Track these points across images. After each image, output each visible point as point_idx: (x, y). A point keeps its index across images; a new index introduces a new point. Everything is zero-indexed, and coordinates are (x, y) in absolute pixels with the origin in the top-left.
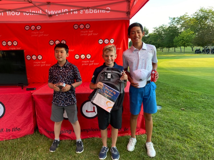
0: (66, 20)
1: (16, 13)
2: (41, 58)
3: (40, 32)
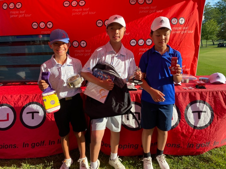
2: (85, 44)
3: (84, 9)
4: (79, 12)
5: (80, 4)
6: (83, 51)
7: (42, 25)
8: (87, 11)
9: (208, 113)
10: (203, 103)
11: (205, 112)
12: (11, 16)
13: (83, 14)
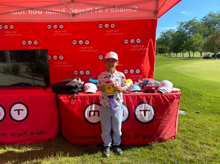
0: (91, 19)
1: (38, 11)
2: (63, 58)
3: (63, 31)
4: (59, 33)
5: (60, 27)
6: (61, 63)
7: (30, 42)
8: (65, 33)
9: (151, 112)
10: (148, 104)
11: (149, 111)
12: (6, 35)
13: (62, 35)
